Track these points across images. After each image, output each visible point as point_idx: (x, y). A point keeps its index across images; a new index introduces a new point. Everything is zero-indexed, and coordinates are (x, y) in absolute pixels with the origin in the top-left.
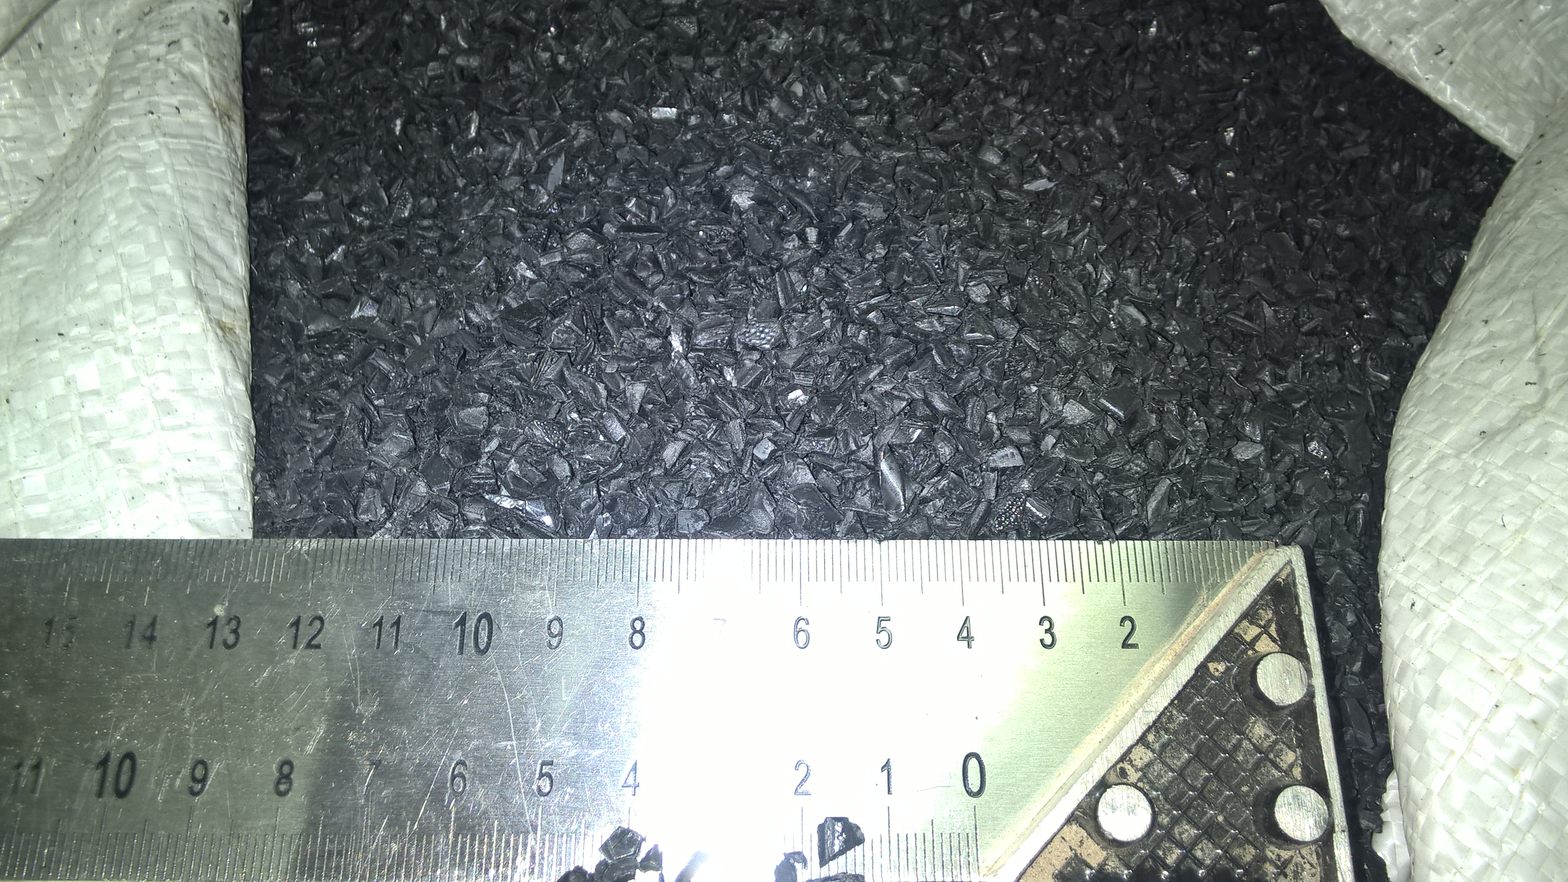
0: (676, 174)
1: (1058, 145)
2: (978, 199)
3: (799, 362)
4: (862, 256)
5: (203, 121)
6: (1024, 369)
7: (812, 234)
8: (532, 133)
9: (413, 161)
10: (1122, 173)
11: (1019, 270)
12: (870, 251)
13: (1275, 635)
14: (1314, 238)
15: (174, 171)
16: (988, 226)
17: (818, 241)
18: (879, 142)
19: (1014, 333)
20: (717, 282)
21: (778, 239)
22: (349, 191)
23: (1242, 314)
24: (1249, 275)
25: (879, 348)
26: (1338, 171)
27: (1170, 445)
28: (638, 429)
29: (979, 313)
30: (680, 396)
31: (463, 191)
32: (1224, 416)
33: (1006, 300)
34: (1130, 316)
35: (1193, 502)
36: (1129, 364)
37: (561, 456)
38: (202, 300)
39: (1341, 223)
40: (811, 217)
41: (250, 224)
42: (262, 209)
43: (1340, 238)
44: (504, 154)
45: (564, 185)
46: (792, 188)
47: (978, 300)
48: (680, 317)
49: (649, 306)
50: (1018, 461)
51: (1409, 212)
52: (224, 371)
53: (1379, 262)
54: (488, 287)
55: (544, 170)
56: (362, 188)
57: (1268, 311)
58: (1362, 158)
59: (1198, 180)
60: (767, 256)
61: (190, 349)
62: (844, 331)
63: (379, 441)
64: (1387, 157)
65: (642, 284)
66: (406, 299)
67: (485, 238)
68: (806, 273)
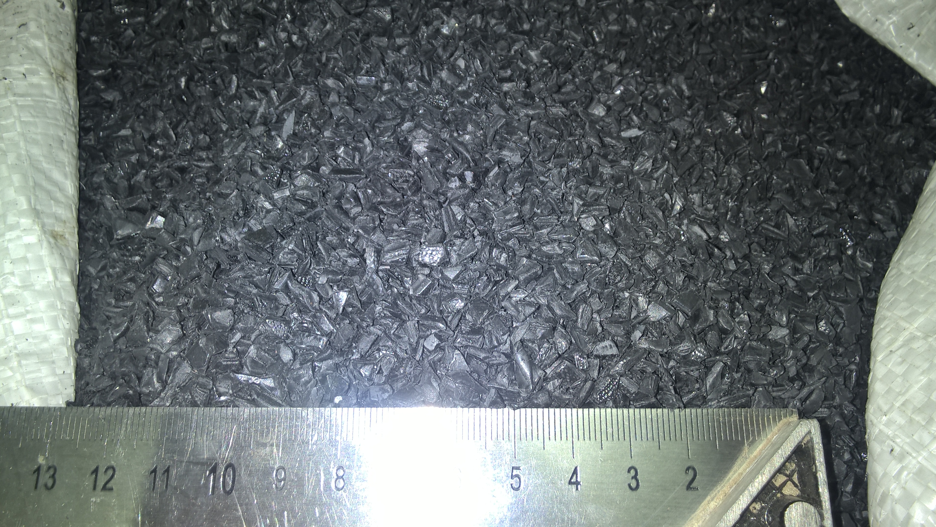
0: (374, 128)
1: (645, 99)
2: (590, 147)
3: (458, 276)
4: (505, 192)
5: (44, 83)
6: (619, 282)
7: (469, 175)
8: (274, 93)
9: (194, 108)
10: (689, 119)
11: (617, 203)
12: (511, 188)
13: (797, 482)
14: (821, 161)
15: (21, 122)
16: (595, 168)
17: (474, 181)
18: (519, 103)
19: (613, 254)
20: (399, 214)
21: (444, 181)
22: (148, 130)
23: (773, 224)
24: (778, 193)
25: (515, 266)
26: (837, 110)
27: (724, 333)
28: (342, 325)
29: (588, 239)
30: (371, 301)
31: (226, 134)
32: (761, 309)
33: (607, 226)
34: (696, 233)
35: (739, 375)
36: (694, 273)
37: (287, 345)
38: (38, 218)
39: (840, 150)
40: (468, 162)
41: (80, 154)
42: (90, 140)
43: (838, 160)
44: (254, 106)
45: (295, 134)
46: (456, 139)
47: (588, 228)
48: (372, 242)
49: (351, 231)
50: (614, 351)
51: (885, 140)
52: (54, 270)
53: (865, 178)
54: (237, 214)
55: (280, 121)
56: (158, 127)
57: (791, 221)
58: (854, 101)
59: (742, 122)
60: (436, 193)
61: (29, 255)
62: (490, 253)
63: (157, 332)
64: (872, 101)
65: (346, 213)
66: (182, 219)
67: (238, 173)
68: (464, 206)
